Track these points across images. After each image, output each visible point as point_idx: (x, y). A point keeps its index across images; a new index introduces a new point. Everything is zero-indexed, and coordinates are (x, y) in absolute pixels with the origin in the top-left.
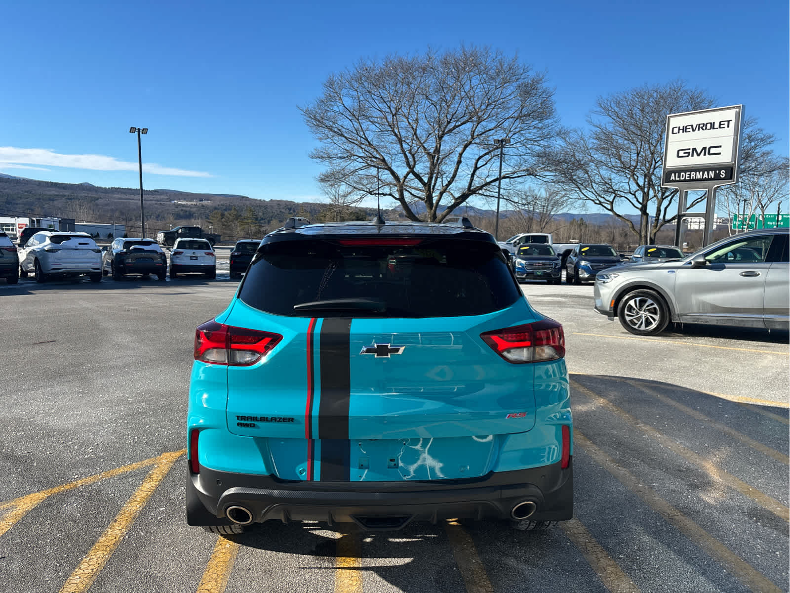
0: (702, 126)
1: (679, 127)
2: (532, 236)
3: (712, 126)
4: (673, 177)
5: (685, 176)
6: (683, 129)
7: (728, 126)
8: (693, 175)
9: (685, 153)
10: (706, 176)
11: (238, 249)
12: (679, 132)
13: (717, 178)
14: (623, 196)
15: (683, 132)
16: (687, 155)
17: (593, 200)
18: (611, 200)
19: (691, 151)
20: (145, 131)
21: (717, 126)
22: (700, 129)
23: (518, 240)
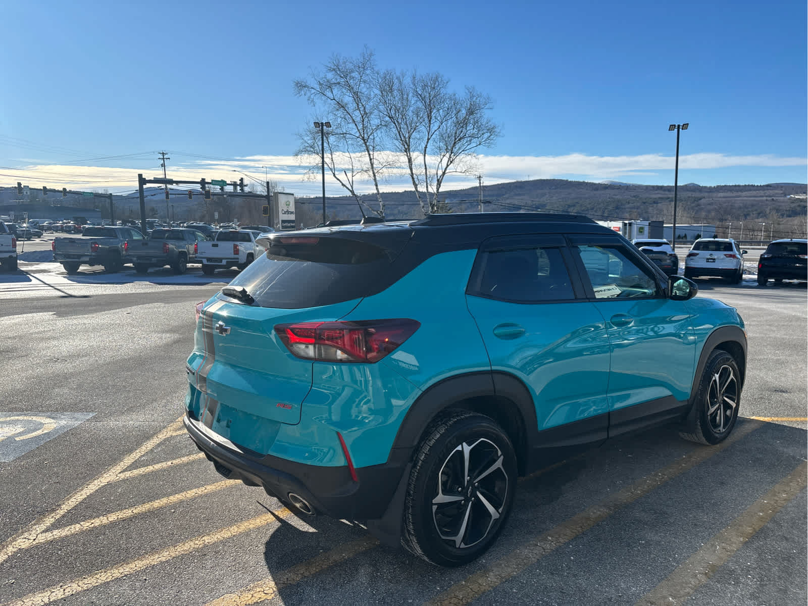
11: (769, 251)
20: (685, 126)
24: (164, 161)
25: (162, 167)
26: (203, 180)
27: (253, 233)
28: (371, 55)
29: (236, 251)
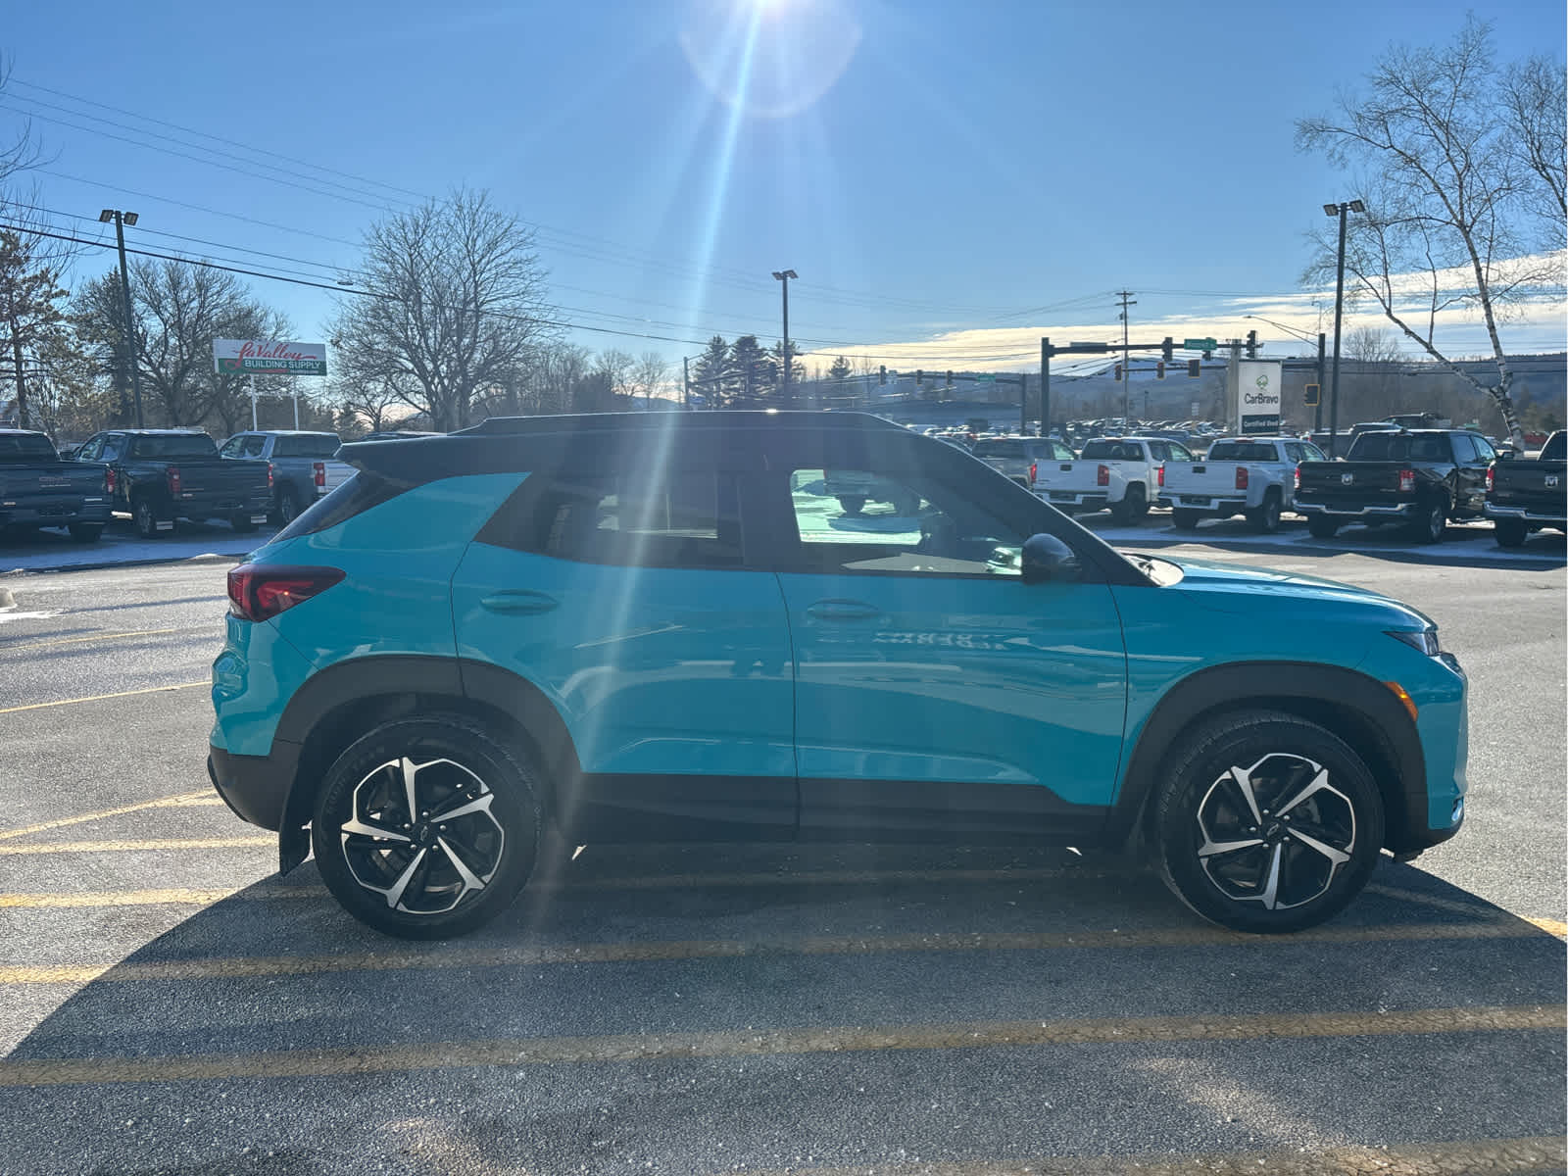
24: (1125, 308)
25: (1121, 319)
26: (1168, 340)
27: (1150, 443)
28: (1484, 31)
29: (1104, 479)
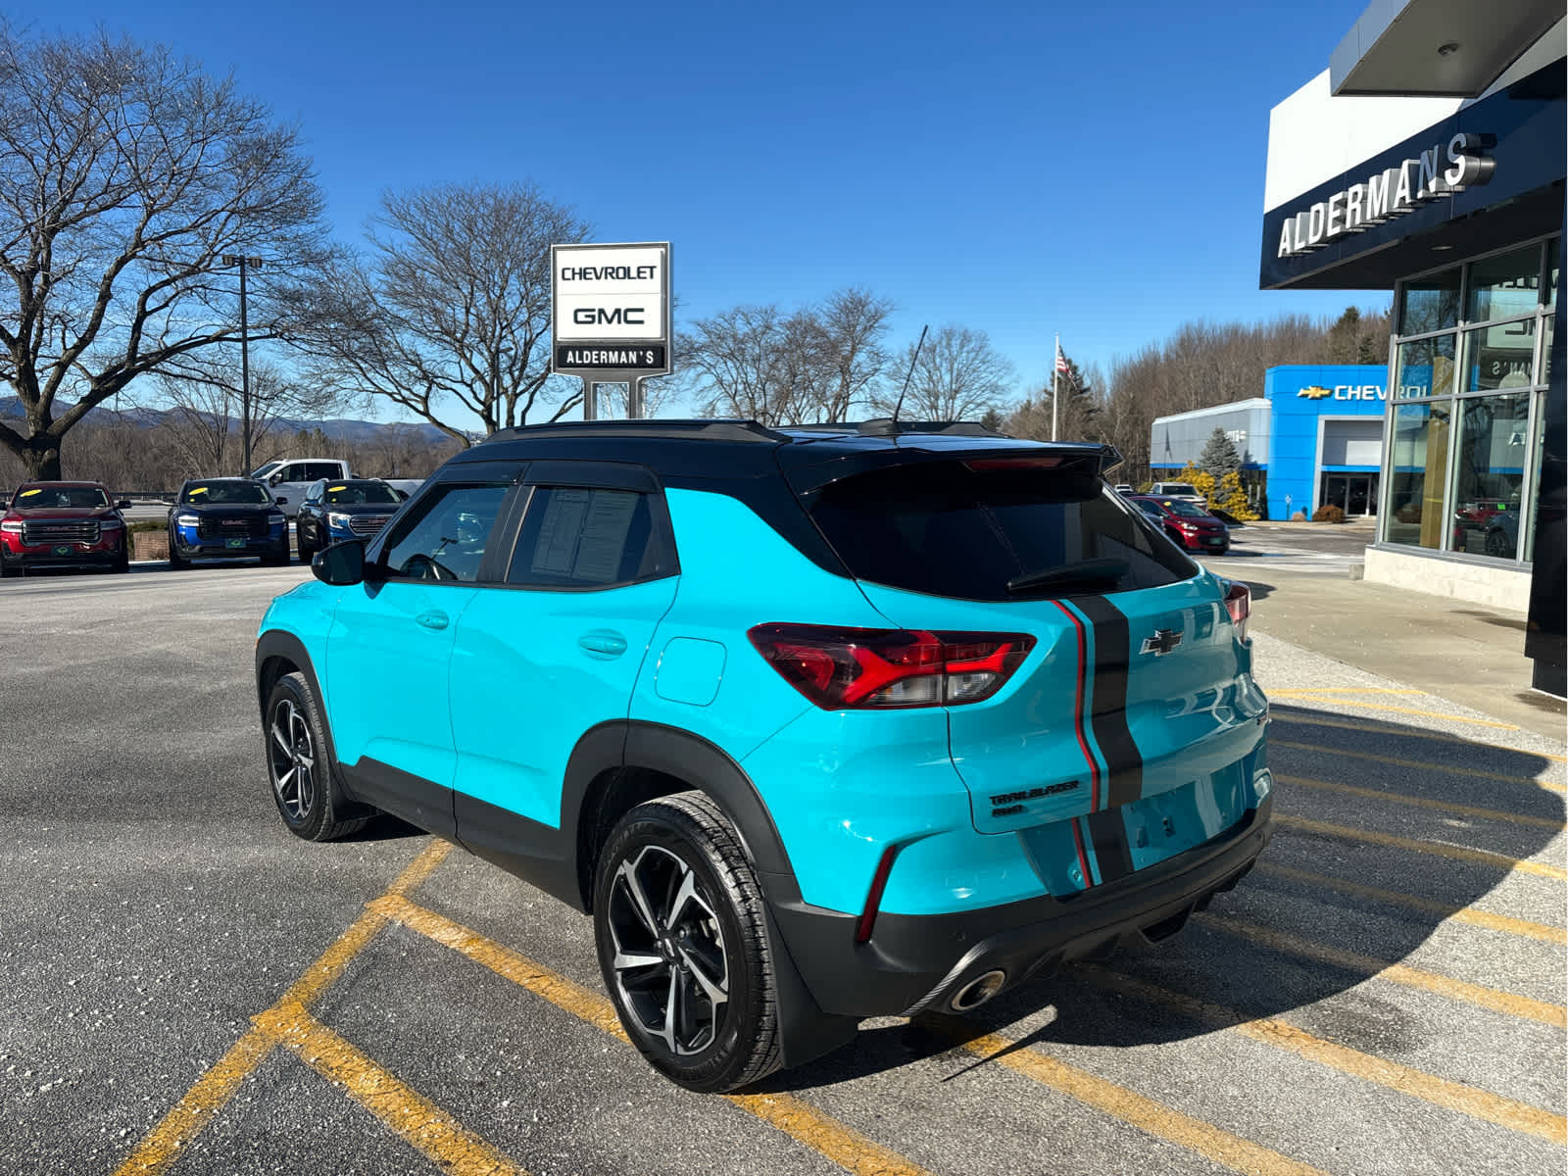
0: (610, 271)
1: (573, 270)
2: (308, 465)
3: (627, 271)
4: (570, 359)
5: (590, 357)
6: (580, 274)
7: (652, 277)
8: (603, 355)
9: (587, 316)
10: (623, 359)
12: (573, 278)
13: (641, 363)
14: (449, 386)
15: (581, 279)
16: (590, 319)
17: (390, 395)
18: (423, 395)
19: (596, 313)
21: (634, 273)
22: (609, 276)
23: (279, 472)
